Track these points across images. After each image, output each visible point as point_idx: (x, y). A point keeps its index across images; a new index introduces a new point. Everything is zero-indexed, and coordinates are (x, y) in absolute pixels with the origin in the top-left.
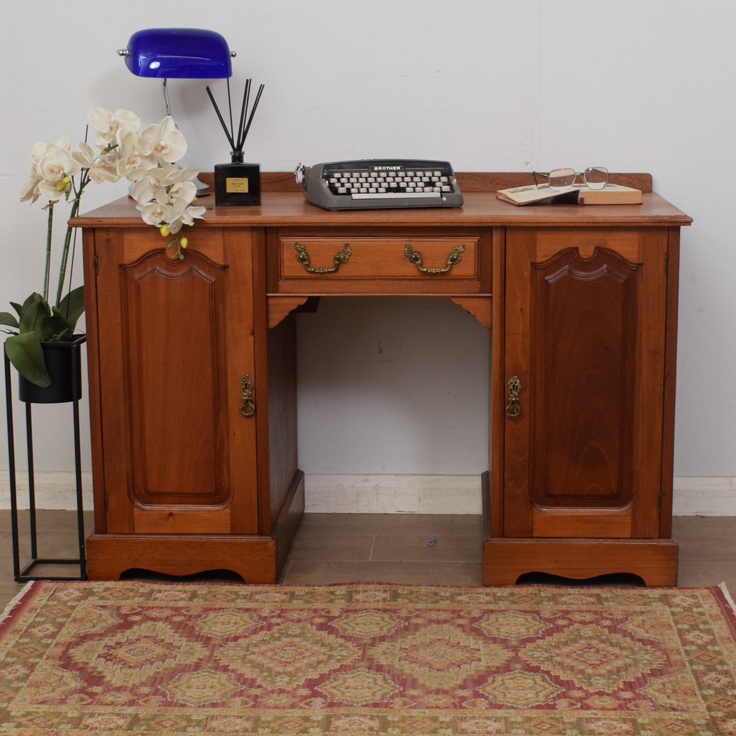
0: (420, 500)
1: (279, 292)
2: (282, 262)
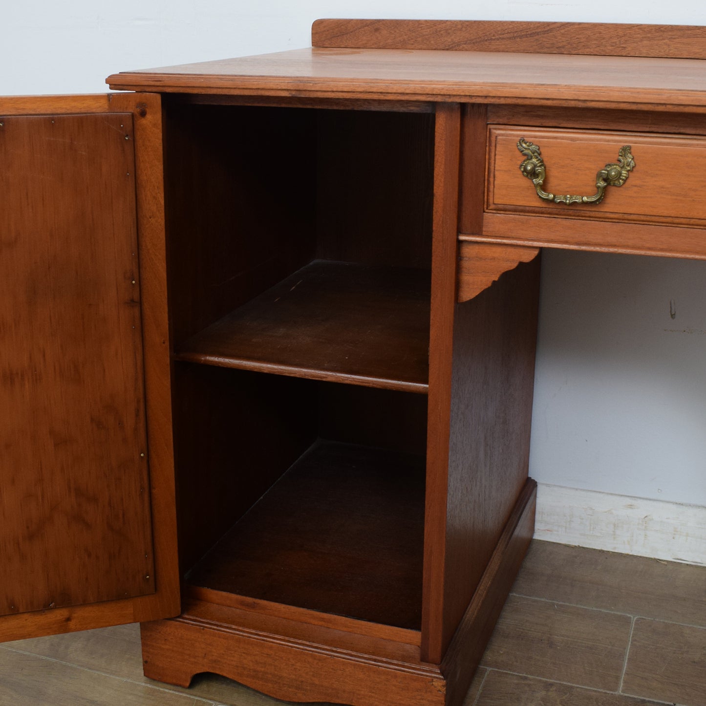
1: (484, 233)
2: (492, 175)
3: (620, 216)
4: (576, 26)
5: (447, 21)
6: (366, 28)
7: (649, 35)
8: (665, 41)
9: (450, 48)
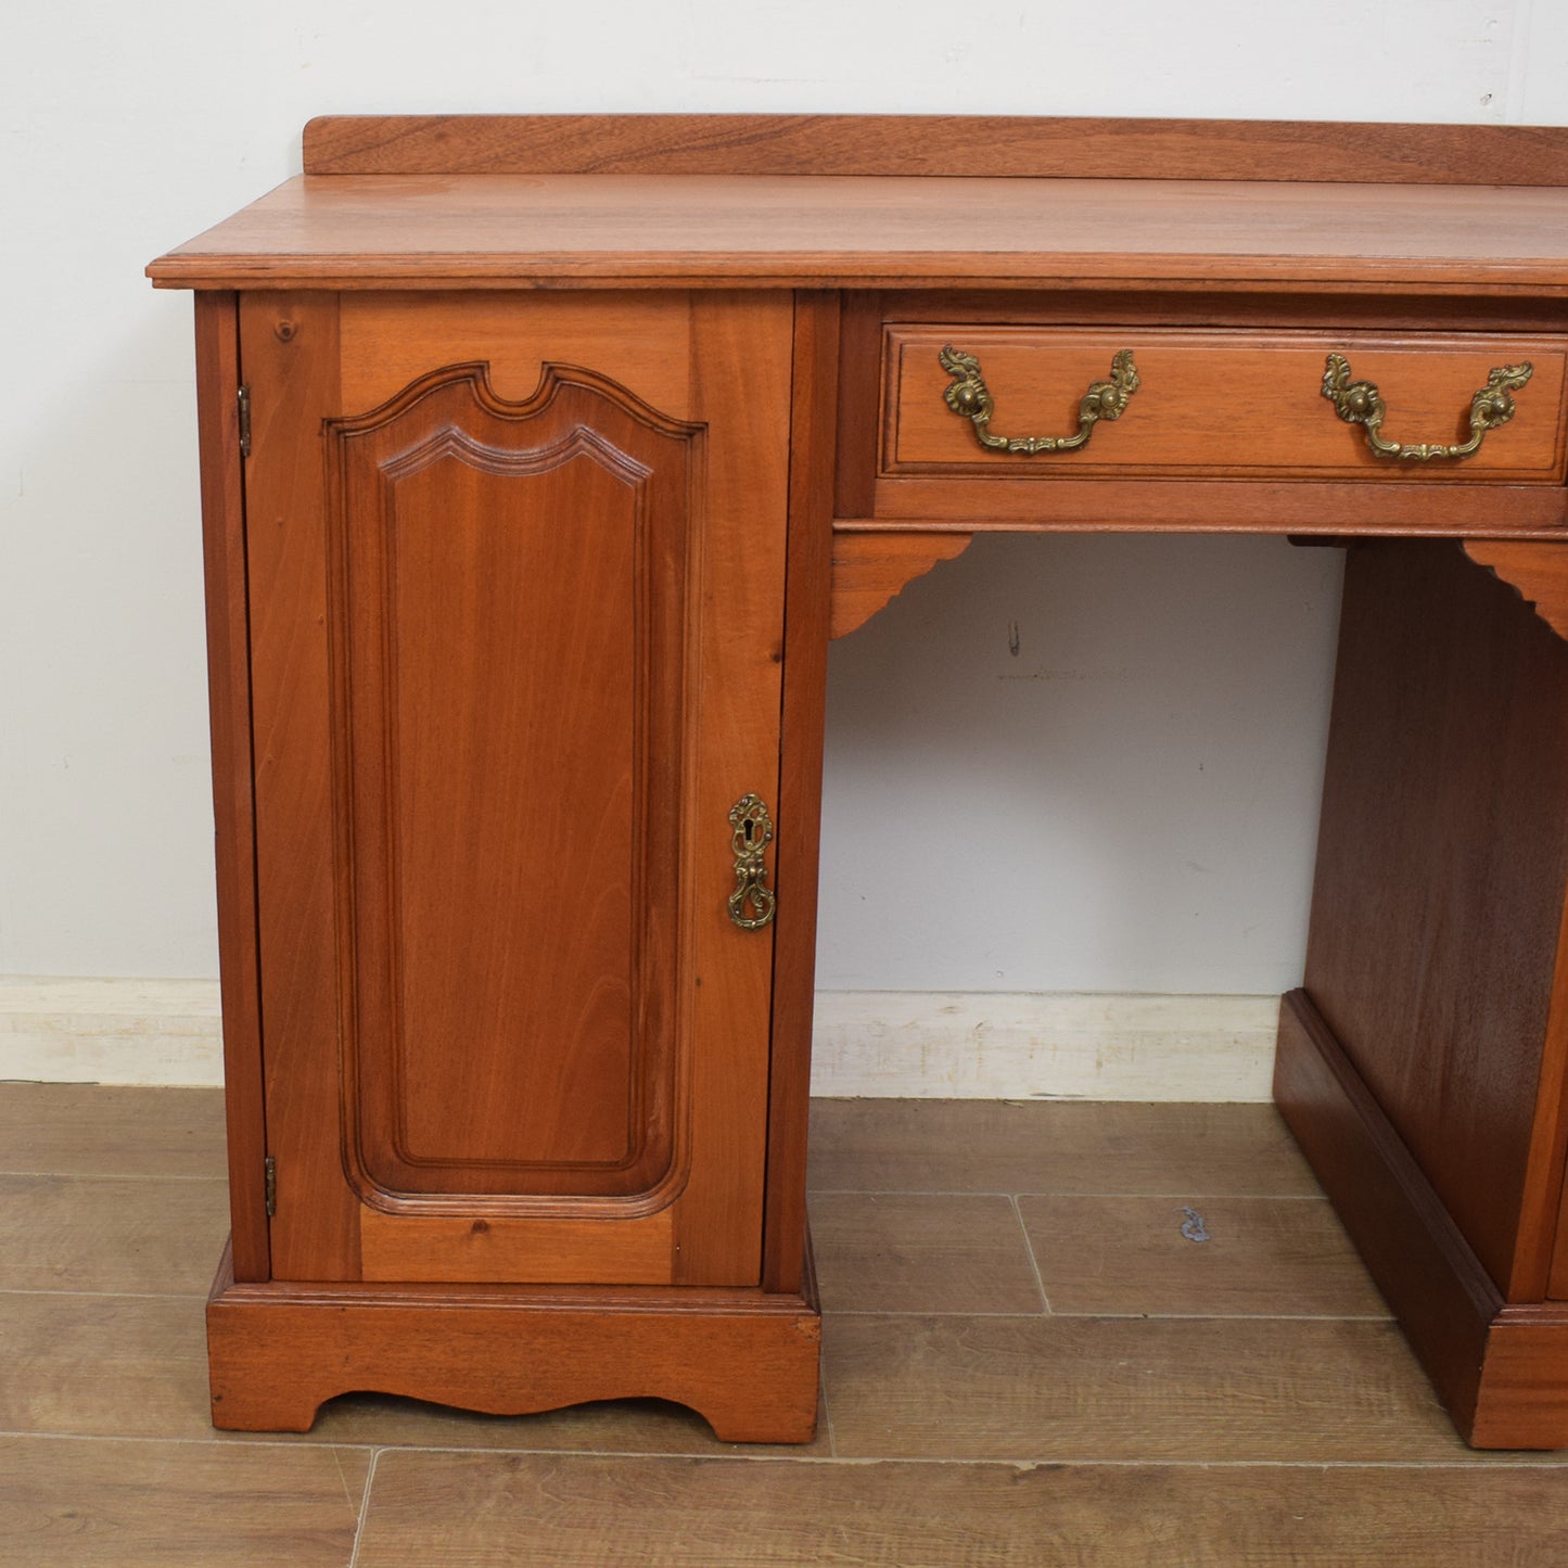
0: (1099, 1064)
1: (876, 514)
2: (893, 412)
3: (1113, 469)
4: (833, 122)
5: (583, 116)
6: (419, 133)
7: (968, 136)
8: (996, 146)
9: (590, 169)
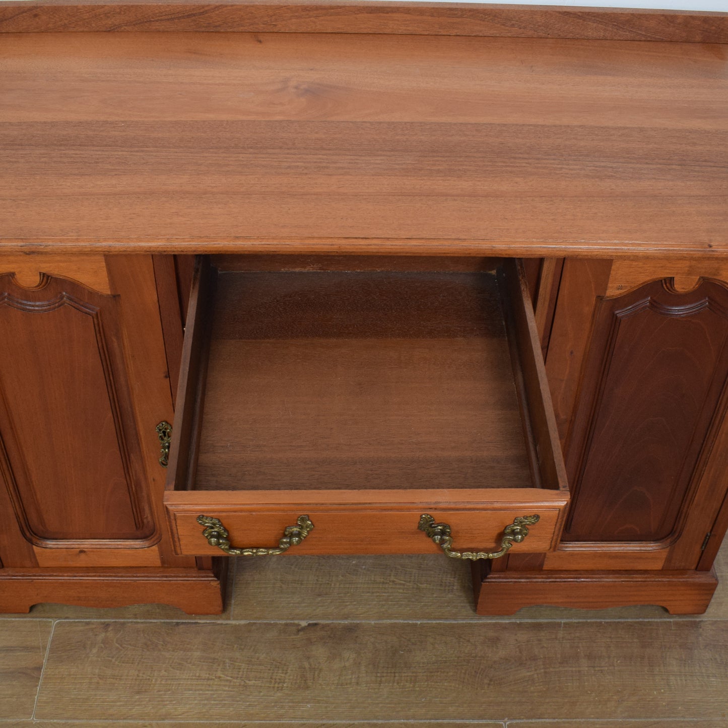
4: (229, 8)
8: (311, 19)
9: (111, 31)
